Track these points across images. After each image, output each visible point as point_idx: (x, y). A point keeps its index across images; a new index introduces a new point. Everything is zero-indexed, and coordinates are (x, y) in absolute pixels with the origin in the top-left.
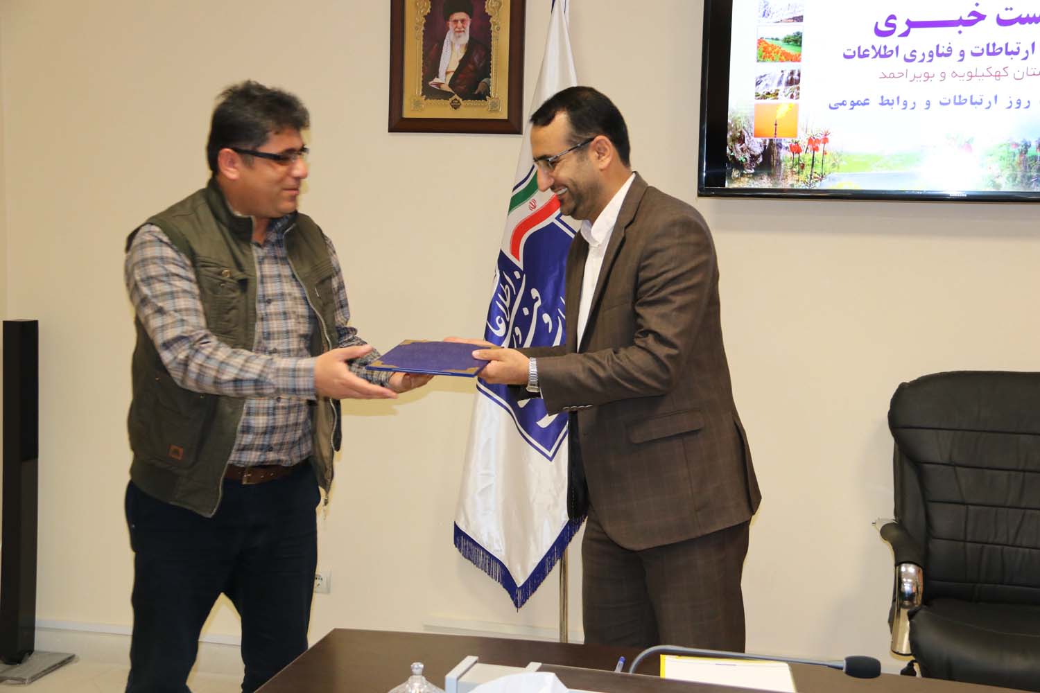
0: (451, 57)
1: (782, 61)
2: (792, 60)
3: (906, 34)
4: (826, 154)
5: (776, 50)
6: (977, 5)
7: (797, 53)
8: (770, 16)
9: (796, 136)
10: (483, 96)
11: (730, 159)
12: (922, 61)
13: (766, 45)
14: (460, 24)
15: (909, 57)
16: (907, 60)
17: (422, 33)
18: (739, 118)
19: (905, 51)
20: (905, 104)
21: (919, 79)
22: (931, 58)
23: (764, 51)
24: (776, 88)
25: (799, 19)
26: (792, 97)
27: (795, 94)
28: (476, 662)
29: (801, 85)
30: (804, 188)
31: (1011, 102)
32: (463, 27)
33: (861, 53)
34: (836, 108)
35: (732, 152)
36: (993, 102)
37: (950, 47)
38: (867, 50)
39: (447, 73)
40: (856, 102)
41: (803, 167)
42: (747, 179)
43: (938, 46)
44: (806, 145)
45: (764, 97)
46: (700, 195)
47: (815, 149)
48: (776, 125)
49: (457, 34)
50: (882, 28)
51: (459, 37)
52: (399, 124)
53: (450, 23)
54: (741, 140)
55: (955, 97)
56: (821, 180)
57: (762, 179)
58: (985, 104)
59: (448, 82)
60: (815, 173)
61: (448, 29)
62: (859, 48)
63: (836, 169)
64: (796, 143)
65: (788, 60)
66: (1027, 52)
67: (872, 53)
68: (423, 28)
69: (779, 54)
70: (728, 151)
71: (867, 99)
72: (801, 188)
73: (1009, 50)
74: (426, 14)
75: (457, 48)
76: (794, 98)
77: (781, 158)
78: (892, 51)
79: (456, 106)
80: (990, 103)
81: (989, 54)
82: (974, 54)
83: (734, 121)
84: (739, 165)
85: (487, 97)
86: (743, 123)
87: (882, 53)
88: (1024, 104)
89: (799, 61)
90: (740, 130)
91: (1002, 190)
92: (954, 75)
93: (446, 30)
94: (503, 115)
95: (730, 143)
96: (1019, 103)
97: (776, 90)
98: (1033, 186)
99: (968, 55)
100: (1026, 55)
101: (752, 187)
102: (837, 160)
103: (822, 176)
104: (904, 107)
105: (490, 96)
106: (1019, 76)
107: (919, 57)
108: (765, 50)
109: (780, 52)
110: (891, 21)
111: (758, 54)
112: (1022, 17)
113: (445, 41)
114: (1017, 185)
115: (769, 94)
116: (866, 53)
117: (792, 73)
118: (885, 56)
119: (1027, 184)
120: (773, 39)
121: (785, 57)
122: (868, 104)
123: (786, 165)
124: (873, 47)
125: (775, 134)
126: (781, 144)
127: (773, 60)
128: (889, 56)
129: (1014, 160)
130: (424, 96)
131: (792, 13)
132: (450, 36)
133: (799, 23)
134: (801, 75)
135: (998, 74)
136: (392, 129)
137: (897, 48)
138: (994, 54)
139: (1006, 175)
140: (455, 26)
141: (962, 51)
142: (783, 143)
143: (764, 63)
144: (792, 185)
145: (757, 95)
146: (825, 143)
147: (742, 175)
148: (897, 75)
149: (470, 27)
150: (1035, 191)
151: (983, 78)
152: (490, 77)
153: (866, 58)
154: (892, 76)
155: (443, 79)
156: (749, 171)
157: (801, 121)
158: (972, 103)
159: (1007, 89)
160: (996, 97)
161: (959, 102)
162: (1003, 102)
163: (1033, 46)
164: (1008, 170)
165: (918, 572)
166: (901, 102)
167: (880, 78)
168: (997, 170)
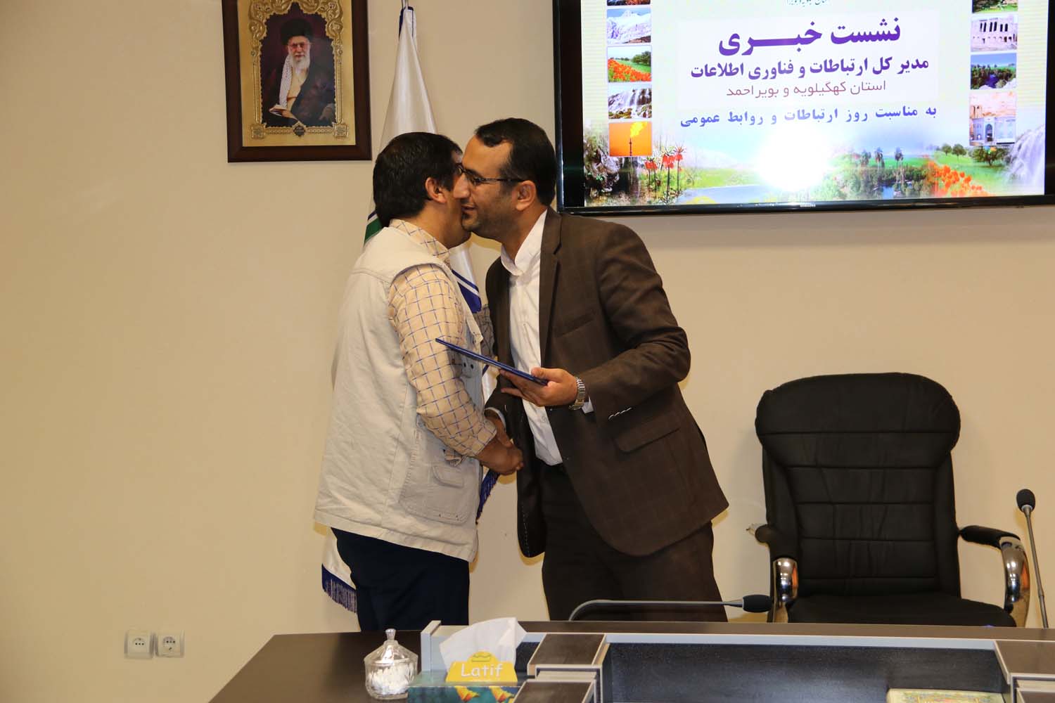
0: (292, 83)
1: (633, 81)
2: (642, 80)
3: (749, 52)
4: (681, 169)
5: (626, 70)
6: (813, 24)
7: (647, 73)
8: (618, 37)
9: (651, 154)
10: (329, 121)
11: (587, 179)
12: (766, 78)
13: (616, 65)
14: (299, 48)
15: (753, 74)
16: (751, 77)
17: (259, 59)
18: (595, 137)
19: (750, 69)
20: (753, 119)
21: (764, 95)
22: (773, 75)
23: (614, 72)
24: (629, 107)
25: (647, 39)
26: (644, 115)
27: (647, 113)
29: (653, 103)
30: (661, 204)
31: (850, 116)
32: (303, 51)
33: (709, 71)
34: (688, 126)
35: (589, 172)
36: (834, 115)
37: (791, 64)
38: (714, 69)
39: (288, 99)
40: (706, 119)
41: (659, 184)
42: (605, 198)
43: (779, 64)
44: (661, 162)
45: (617, 117)
47: (671, 166)
48: (631, 143)
49: (297, 59)
50: (727, 46)
51: (299, 61)
52: (239, 153)
53: (288, 47)
54: (597, 159)
55: (799, 112)
56: (677, 196)
57: (620, 197)
58: (827, 118)
59: (290, 109)
60: (672, 189)
61: (288, 54)
62: (706, 67)
63: (691, 184)
64: (651, 160)
65: (638, 80)
66: (861, 68)
67: (719, 71)
68: (259, 53)
69: (630, 75)
70: (585, 171)
71: (717, 116)
72: (658, 204)
73: (845, 66)
74: (262, 38)
75: (298, 73)
76: (647, 116)
77: (638, 176)
78: (737, 69)
79: (300, 133)
80: (831, 116)
81: (827, 70)
82: (813, 71)
83: (589, 140)
84: (598, 185)
85: (333, 123)
86: (598, 142)
87: (728, 70)
88: (862, 117)
89: (650, 80)
90: (595, 150)
91: (847, 199)
92: (796, 90)
93: (284, 54)
94: (351, 140)
95: (587, 163)
96: (857, 116)
97: (628, 109)
98: (875, 194)
99: (807, 71)
100: (860, 71)
101: (611, 205)
102: (692, 176)
103: (678, 192)
104: (752, 122)
105: (335, 122)
106: (856, 90)
107: (763, 74)
108: (616, 70)
109: (631, 72)
110: (735, 40)
111: (609, 74)
112: (854, 35)
113: (285, 66)
114: (861, 194)
115: (622, 113)
116: (713, 71)
117: (643, 92)
118: (731, 74)
119: (870, 193)
120: (622, 59)
121: (636, 77)
122: (718, 120)
123: (643, 183)
124: (719, 66)
125: (631, 152)
126: (636, 162)
127: (624, 80)
128: (735, 73)
129: (856, 170)
130: (265, 124)
131: (639, 34)
132: (289, 60)
133: (648, 44)
134: (652, 94)
135: (836, 89)
136: (232, 159)
137: (742, 66)
138: (832, 70)
139: (851, 185)
140: (294, 50)
141: (802, 68)
142: (639, 161)
143: (615, 83)
144: (650, 202)
145: (610, 114)
146: (679, 160)
147: (601, 194)
148: (743, 92)
149: (311, 50)
150: (877, 199)
151: (823, 93)
152: (334, 103)
153: (713, 76)
154: (739, 93)
155: (284, 105)
156: (607, 190)
157: (655, 137)
158: (815, 117)
159: (846, 102)
160: (836, 111)
161: (803, 116)
162: (843, 115)
163: (866, 62)
164: (852, 180)
165: (793, 566)
166: (749, 118)
167: (728, 95)
168: (842, 180)
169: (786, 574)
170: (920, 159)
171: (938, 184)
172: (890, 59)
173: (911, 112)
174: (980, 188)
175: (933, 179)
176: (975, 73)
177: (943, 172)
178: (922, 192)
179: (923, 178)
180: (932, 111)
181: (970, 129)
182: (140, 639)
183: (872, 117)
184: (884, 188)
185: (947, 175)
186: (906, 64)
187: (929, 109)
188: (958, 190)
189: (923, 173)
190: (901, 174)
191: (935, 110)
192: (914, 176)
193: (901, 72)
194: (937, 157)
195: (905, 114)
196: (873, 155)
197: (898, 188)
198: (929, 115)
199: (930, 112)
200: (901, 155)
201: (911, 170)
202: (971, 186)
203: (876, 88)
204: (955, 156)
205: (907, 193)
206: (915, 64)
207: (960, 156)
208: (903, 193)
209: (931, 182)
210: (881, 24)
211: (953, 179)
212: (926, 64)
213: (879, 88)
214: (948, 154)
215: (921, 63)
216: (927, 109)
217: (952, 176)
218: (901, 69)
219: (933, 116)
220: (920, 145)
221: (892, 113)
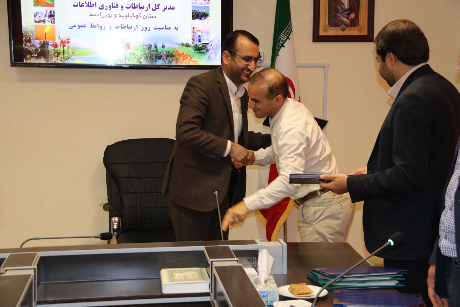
1: (46, 6)
2: (50, 6)
4: (69, 48)
5: (42, 1)
7: (52, 3)
9: (55, 40)
11: (25, 50)
12: (106, 9)
15: (101, 7)
16: (100, 9)
18: (28, 31)
19: (99, 5)
20: (101, 27)
21: (106, 17)
22: (110, 8)
23: (37, 1)
24: (44, 18)
26: (52, 22)
27: (53, 21)
29: (55, 17)
30: (60, 63)
31: (143, 28)
33: (81, 5)
34: (72, 28)
35: (26, 46)
37: (117, 4)
38: (83, 4)
40: (80, 26)
41: (59, 54)
42: (34, 59)
43: (112, 4)
44: (60, 44)
45: (39, 22)
46: (12, 66)
47: (64, 46)
48: (45, 35)
54: (30, 41)
55: (121, 25)
56: (68, 59)
57: (41, 59)
58: (133, 28)
60: (65, 56)
62: (79, 2)
63: (74, 54)
64: (55, 43)
65: (48, 6)
66: (147, 8)
67: (85, 5)
69: (44, 3)
70: (24, 46)
71: (85, 25)
72: (59, 63)
73: (140, 7)
76: (53, 23)
77: (49, 50)
78: (93, 4)
80: (135, 28)
81: (133, 8)
82: (127, 8)
83: (25, 32)
84: (30, 53)
86: (30, 33)
87: (90, 5)
88: (148, 29)
89: (53, 7)
90: (28, 37)
91: (142, 64)
92: (120, 16)
95: (25, 43)
96: (146, 28)
98: (154, 62)
99: (124, 7)
100: (147, 9)
101: (37, 62)
102: (74, 51)
103: (68, 58)
106: (145, 17)
107: (105, 8)
109: (44, 2)
111: (34, 2)
114: (148, 62)
115: (41, 21)
117: (51, 12)
118: (91, 6)
119: (152, 61)
122: (85, 27)
123: (51, 53)
124: (85, 2)
125: (46, 39)
126: (48, 43)
127: (41, 6)
128: (93, 6)
129: (146, 52)
134: (55, 13)
135: (137, 16)
137: (96, 3)
138: (134, 8)
139: (144, 58)
141: (122, 6)
142: (49, 43)
143: (37, 7)
144: (55, 62)
145: (35, 21)
146: (68, 44)
147: (32, 57)
150: (155, 64)
151: (131, 17)
153: (83, 7)
154: (95, 15)
156: (35, 55)
157: (57, 33)
158: (128, 28)
159: (141, 22)
160: (137, 26)
161: (123, 27)
162: (140, 28)
163: (149, 5)
164: (144, 56)
165: (119, 220)
166: (99, 27)
167: (90, 16)
168: (140, 56)
169: (116, 224)
170: (172, 48)
171: (179, 59)
172: (159, 5)
173: (168, 28)
174: (196, 61)
175: (177, 57)
176: (193, 13)
177: (181, 54)
178: (173, 62)
179: (173, 56)
180: (177, 28)
181: (192, 37)
183: (152, 29)
184: (158, 60)
185: (183, 55)
186: (166, 8)
187: (176, 27)
188: (187, 62)
189: (173, 54)
190: (165, 54)
191: (178, 28)
192: (169, 55)
193: (164, 11)
194: (179, 48)
195: (166, 29)
196: (153, 46)
197: (163, 60)
198: (175, 30)
199: (176, 28)
200: (164, 46)
201: (169, 53)
202: (193, 60)
203: (153, 17)
204: (186, 48)
205: (167, 63)
206: (169, 8)
207: (188, 48)
208: (165, 62)
211: (185, 57)
212: (174, 8)
213: (155, 17)
214: (183, 47)
215: (172, 7)
217: (185, 56)
218: (164, 9)
219: (177, 30)
220: (172, 42)
221: (160, 28)
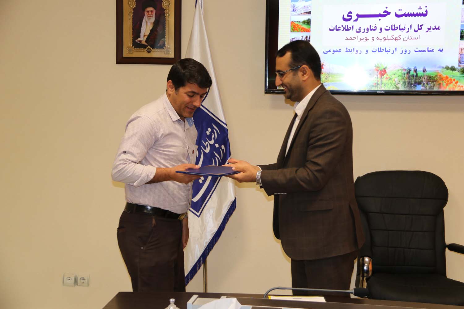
0: (146, 28)
1: (302, 32)
2: (306, 32)
3: (356, 20)
5: (299, 27)
6: (387, 8)
7: (309, 28)
8: (296, 11)
10: (163, 46)
12: (364, 32)
13: (295, 25)
14: (150, 13)
15: (358, 30)
16: (357, 32)
17: (132, 17)
19: (356, 28)
20: (357, 51)
21: (362, 40)
22: (367, 31)
23: (293, 27)
25: (309, 13)
28: (198, 297)
31: (402, 51)
32: (152, 14)
33: (337, 29)
34: (327, 53)
36: (395, 51)
37: (375, 26)
38: (340, 27)
39: (144, 36)
40: (335, 50)
43: (370, 26)
46: (266, 93)
49: (149, 18)
50: (346, 17)
51: (150, 19)
52: (121, 60)
53: (145, 12)
55: (378, 48)
58: (391, 52)
59: (145, 40)
61: (145, 15)
62: (336, 26)
63: (327, 80)
65: (304, 31)
66: (408, 29)
67: (342, 29)
68: (132, 15)
71: (340, 49)
73: (401, 28)
74: (134, 8)
75: (149, 24)
78: (350, 28)
79: (149, 51)
80: (393, 51)
81: (392, 30)
82: (386, 30)
85: (164, 47)
87: (346, 28)
88: (408, 52)
89: (310, 32)
91: (400, 90)
92: (378, 39)
93: (143, 16)
94: (172, 55)
96: (406, 51)
98: (413, 88)
99: (383, 30)
100: (408, 30)
102: (328, 77)
104: (356, 53)
106: (405, 39)
107: (363, 31)
108: (294, 27)
109: (301, 28)
110: (350, 14)
111: (291, 28)
112: (406, 13)
113: (143, 21)
114: (406, 87)
116: (339, 28)
117: (307, 37)
118: (348, 30)
119: (410, 87)
120: (297, 22)
122: (341, 51)
124: (342, 26)
127: (298, 31)
128: (349, 30)
129: (404, 76)
130: (134, 47)
131: (306, 10)
132: (145, 18)
133: (309, 15)
134: (311, 38)
135: (396, 38)
136: (118, 62)
137: (353, 27)
138: (395, 30)
139: (401, 83)
140: (148, 14)
141: (381, 28)
143: (294, 33)
148: (353, 38)
149: (155, 14)
150: (414, 90)
151: (390, 40)
152: (165, 38)
153: (339, 31)
154: (351, 39)
155: (142, 39)
158: (386, 51)
159: (400, 45)
160: (396, 49)
161: (380, 51)
162: (399, 51)
163: (411, 26)
164: (402, 81)
165: (370, 261)
166: (355, 50)
167: (346, 40)
168: (397, 81)
169: (366, 264)
170: (435, 73)
171: (442, 84)
172: (422, 25)
173: (431, 50)
174: (462, 87)
175: (440, 82)
176: (462, 33)
177: (445, 78)
178: (435, 88)
179: (436, 81)
180: (441, 50)
181: (459, 59)
182: (70, 278)
183: (413, 52)
184: (417, 85)
185: (447, 80)
186: (430, 28)
187: (440, 49)
188: (452, 87)
189: (436, 79)
190: (425, 79)
191: (442, 49)
192: (431, 79)
193: (427, 32)
194: (443, 72)
195: (428, 51)
196: (413, 70)
197: (423, 85)
198: (440, 52)
199: (440, 51)
200: (425, 70)
201: (430, 77)
202: (458, 85)
203: (415, 38)
204: (451, 71)
205: (428, 88)
206: (434, 28)
207: (454, 72)
208: (426, 88)
209: (439, 83)
210: (419, 9)
211: (450, 82)
212: (439, 28)
213: (417, 38)
214: (448, 70)
215: (437, 27)
216: (439, 49)
217: (449, 81)
218: (427, 30)
219: (441, 52)
220: (435, 66)
221: (422, 50)
